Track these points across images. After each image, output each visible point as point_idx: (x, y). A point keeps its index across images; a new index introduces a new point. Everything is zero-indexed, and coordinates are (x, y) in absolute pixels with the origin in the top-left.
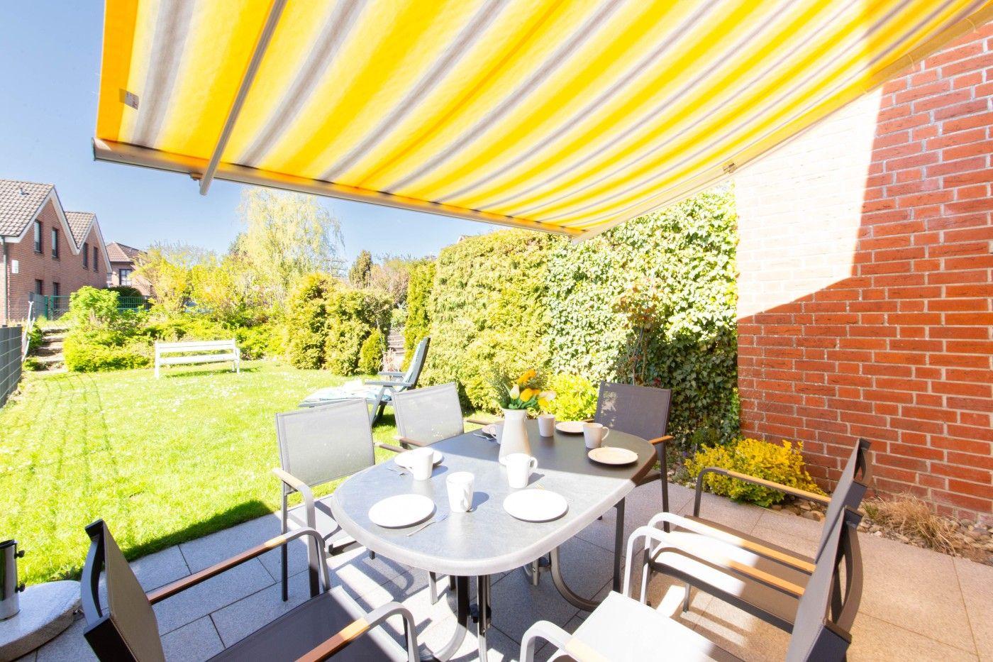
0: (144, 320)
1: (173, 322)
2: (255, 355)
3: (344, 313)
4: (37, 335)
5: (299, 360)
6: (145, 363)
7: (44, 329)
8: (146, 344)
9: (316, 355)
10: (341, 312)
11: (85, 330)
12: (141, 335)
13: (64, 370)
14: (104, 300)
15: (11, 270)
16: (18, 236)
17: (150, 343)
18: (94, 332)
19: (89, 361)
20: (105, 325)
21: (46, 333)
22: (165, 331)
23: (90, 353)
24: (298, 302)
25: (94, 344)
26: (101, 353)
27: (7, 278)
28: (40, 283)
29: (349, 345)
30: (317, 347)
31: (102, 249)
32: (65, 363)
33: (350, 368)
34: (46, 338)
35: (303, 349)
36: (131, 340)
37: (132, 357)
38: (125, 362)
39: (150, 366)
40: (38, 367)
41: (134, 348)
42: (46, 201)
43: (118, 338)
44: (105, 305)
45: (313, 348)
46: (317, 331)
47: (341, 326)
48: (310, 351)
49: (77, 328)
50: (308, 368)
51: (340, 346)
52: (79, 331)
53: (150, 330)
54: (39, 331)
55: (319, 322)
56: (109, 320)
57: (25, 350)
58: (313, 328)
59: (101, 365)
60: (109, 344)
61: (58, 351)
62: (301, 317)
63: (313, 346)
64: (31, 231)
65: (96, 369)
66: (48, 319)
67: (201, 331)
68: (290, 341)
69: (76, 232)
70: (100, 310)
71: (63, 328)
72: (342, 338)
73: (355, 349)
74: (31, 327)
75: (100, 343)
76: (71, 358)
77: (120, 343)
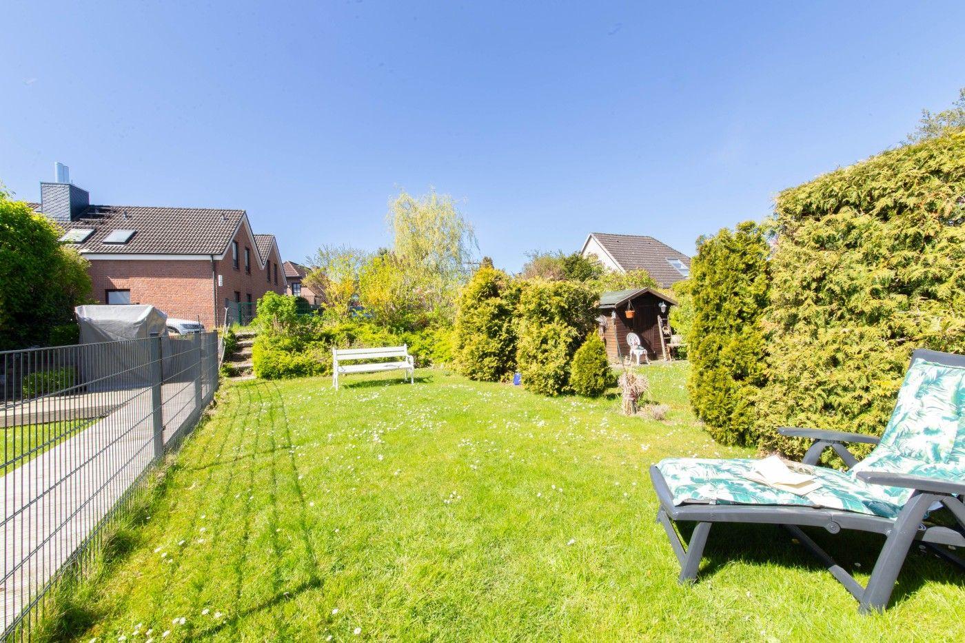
0: (319, 325)
1: (343, 327)
2: (422, 362)
3: (544, 313)
4: (232, 340)
5: (473, 370)
6: (322, 370)
7: (237, 334)
8: (322, 350)
9: (494, 364)
10: (540, 312)
11: (270, 335)
12: (317, 340)
13: (253, 377)
14: (285, 305)
15: (218, 283)
16: (222, 254)
17: (326, 350)
18: (277, 338)
19: (274, 368)
20: (286, 331)
21: (239, 338)
22: (338, 337)
23: (274, 359)
24: (469, 302)
25: (277, 350)
26: (283, 360)
27: (215, 290)
28: (238, 294)
29: (554, 355)
30: (495, 356)
31: (280, 266)
32: (254, 369)
33: (556, 386)
34: (239, 343)
35: (479, 357)
36: (309, 346)
37: (311, 363)
38: (304, 369)
39: (327, 374)
40: (233, 373)
41: (312, 354)
42: (240, 224)
43: (297, 343)
44: (285, 309)
45: (490, 356)
46: (495, 336)
47: (541, 330)
48: (487, 360)
49: (263, 333)
50: (485, 380)
51: (540, 356)
52: (265, 336)
53: (324, 335)
54: (233, 337)
55: (496, 325)
56: (289, 325)
57: (221, 355)
58: (489, 333)
59: (284, 372)
60: (290, 350)
61: (249, 356)
62: (476, 319)
63: (491, 353)
64: (230, 249)
65: (279, 377)
66: (241, 324)
67: (369, 336)
68: (462, 347)
69: (262, 251)
70: (281, 316)
71: (252, 333)
72: (544, 346)
73: (562, 361)
74: (227, 332)
75: (282, 349)
76: (258, 364)
77: (300, 349)
